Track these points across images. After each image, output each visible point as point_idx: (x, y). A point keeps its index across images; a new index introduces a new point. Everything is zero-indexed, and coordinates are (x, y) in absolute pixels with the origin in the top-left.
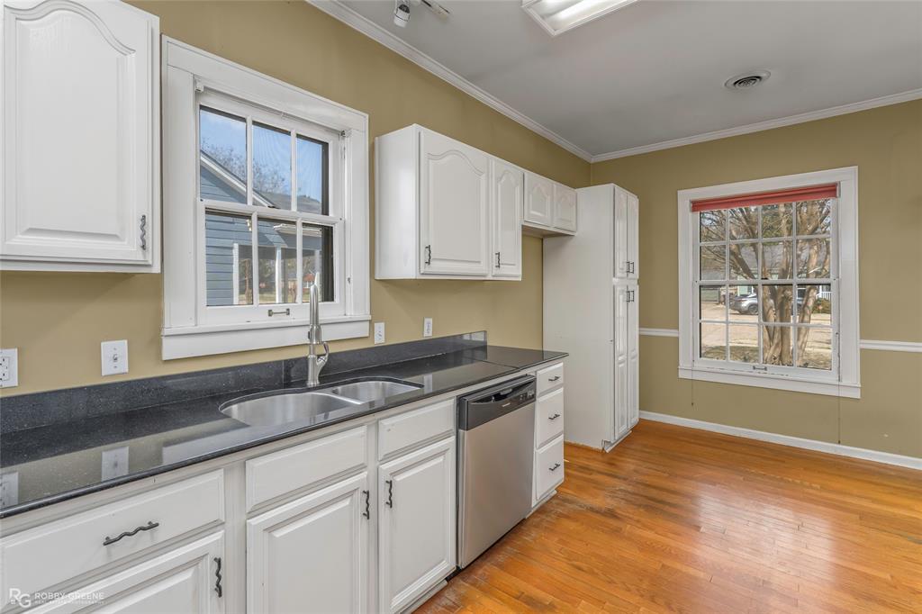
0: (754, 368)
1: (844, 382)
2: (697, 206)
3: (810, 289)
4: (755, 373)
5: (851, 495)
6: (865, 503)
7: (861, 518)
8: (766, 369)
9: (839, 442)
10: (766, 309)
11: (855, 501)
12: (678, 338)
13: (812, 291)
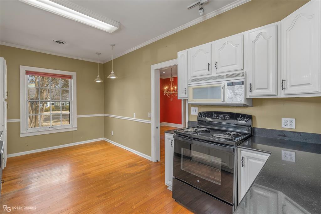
0: (49, 128)
1: (74, 127)
2: (28, 73)
3: (44, 103)
4: (50, 129)
5: (81, 152)
6: (86, 152)
7: (87, 155)
8: (53, 127)
9: (73, 143)
10: (30, 111)
11: (84, 152)
12: (20, 122)
13: (45, 104)
